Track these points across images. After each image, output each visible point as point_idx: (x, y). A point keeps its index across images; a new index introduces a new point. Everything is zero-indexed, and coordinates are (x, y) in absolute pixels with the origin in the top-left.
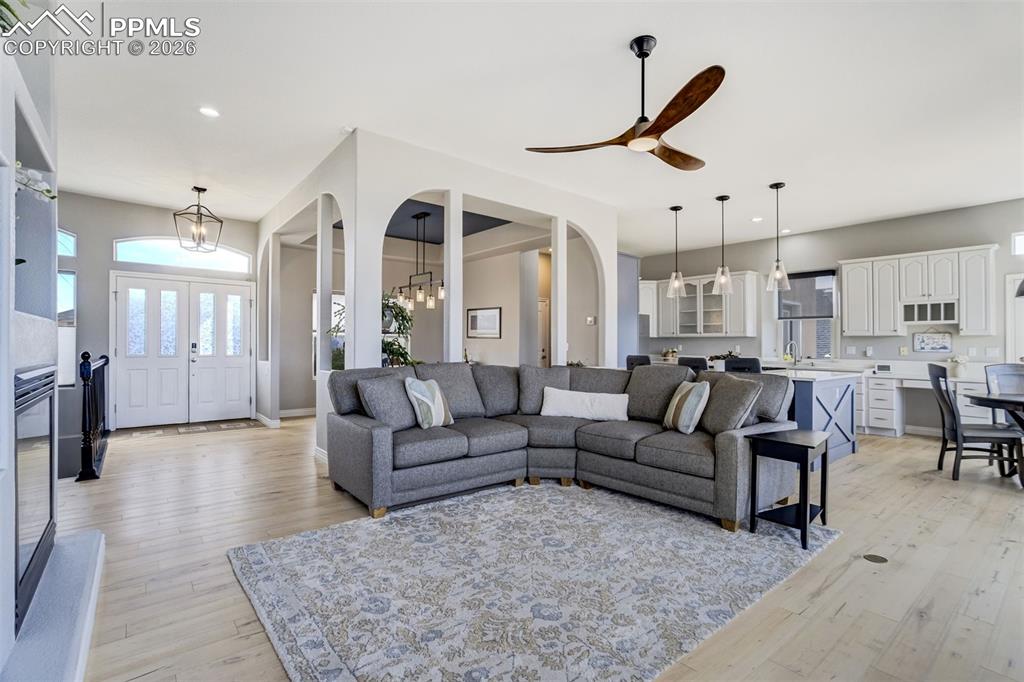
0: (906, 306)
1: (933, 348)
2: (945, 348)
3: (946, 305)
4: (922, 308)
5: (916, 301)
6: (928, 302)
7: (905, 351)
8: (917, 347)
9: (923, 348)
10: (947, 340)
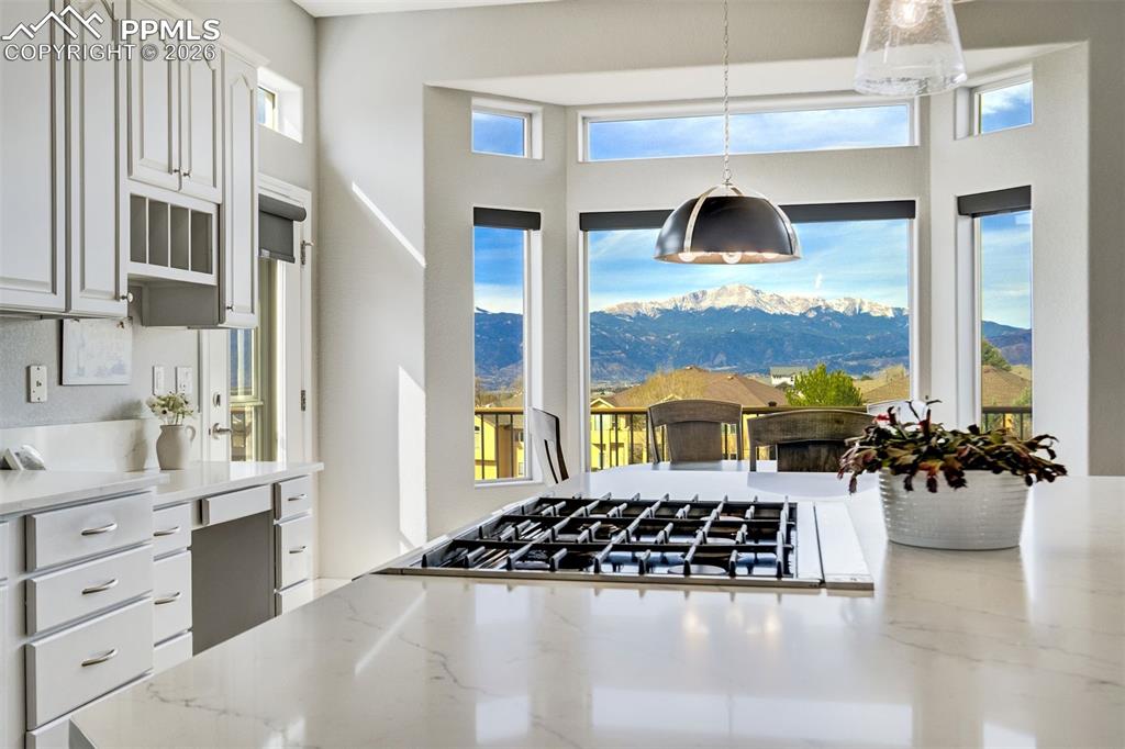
0: (134, 200)
1: (100, 370)
2: (121, 370)
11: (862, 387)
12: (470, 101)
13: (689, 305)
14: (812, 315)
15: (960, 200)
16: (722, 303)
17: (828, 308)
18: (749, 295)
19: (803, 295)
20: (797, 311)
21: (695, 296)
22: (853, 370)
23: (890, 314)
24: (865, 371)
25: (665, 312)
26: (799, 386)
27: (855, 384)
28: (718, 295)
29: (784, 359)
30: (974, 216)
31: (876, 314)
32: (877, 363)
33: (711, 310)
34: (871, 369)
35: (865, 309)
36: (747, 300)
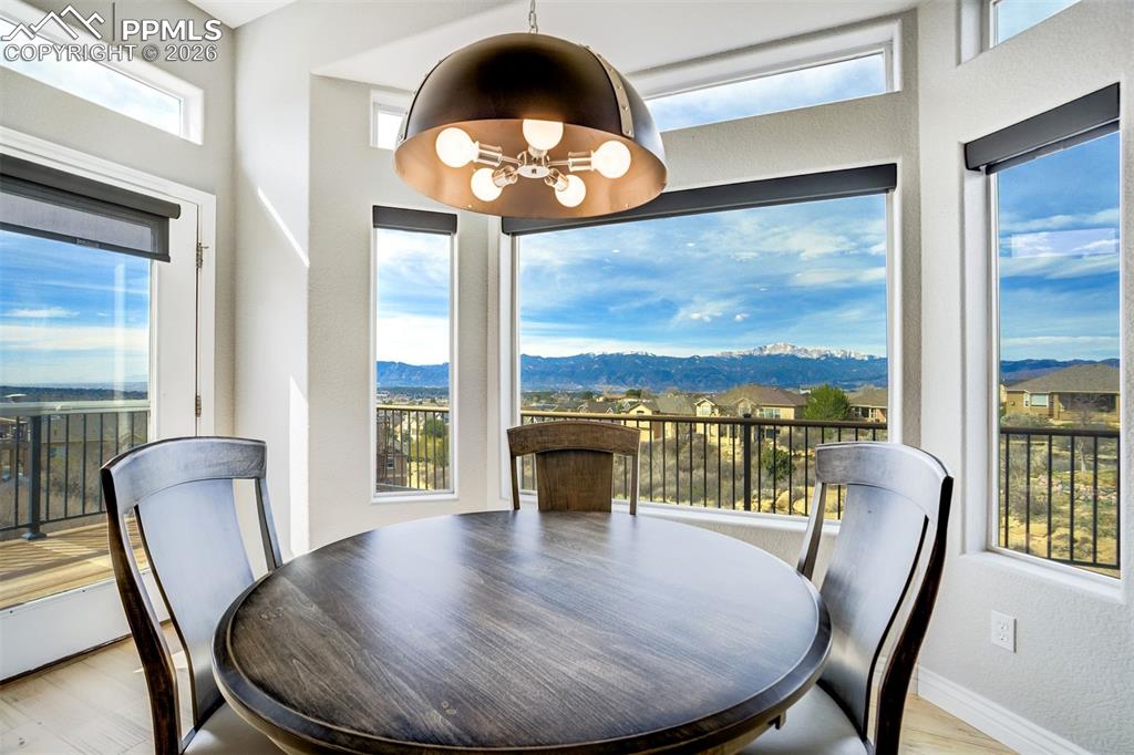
11: (850, 396)
12: (368, 95)
13: (757, 353)
14: (823, 358)
15: (968, 149)
16: (774, 353)
17: (832, 355)
18: (789, 348)
19: (818, 348)
20: (815, 356)
21: (761, 349)
22: (845, 387)
23: (866, 359)
24: (852, 388)
25: (744, 356)
26: (813, 395)
27: (846, 395)
28: (773, 348)
29: (808, 381)
30: (990, 169)
31: (859, 358)
32: (859, 383)
33: (769, 355)
34: (855, 386)
35: (853, 356)
36: (788, 351)
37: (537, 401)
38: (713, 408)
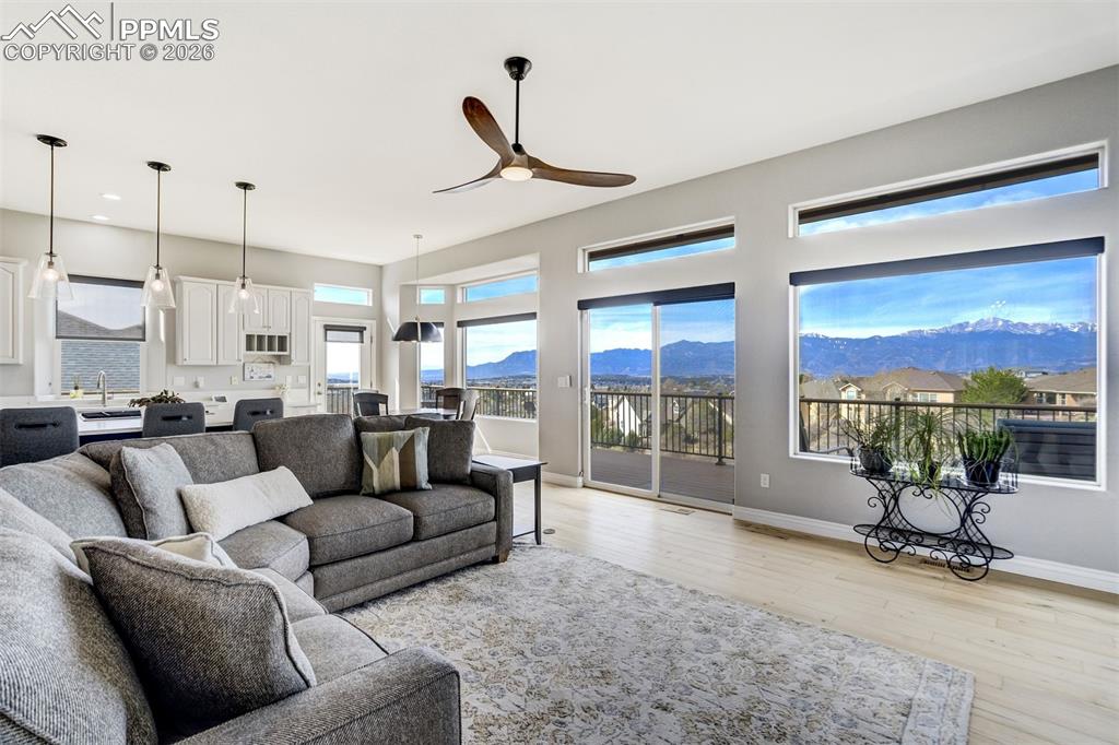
0: (248, 336)
1: (260, 377)
2: (269, 377)
3: (279, 337)
4: (260, 338)
5: (256, 332)
6: (266, 333)
7: (237, 380)
8: (247, 376)
9: (252, 377)
10: (271, 370)
18: (1000, 323)
37: (692, 387)
38: (859, 393)
